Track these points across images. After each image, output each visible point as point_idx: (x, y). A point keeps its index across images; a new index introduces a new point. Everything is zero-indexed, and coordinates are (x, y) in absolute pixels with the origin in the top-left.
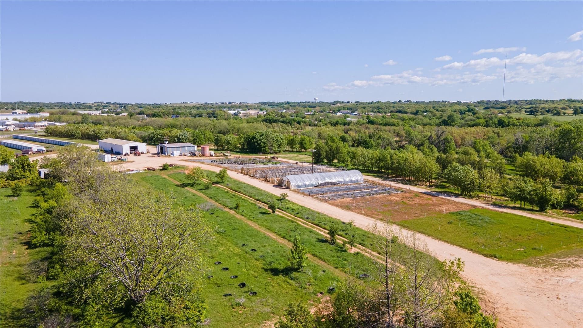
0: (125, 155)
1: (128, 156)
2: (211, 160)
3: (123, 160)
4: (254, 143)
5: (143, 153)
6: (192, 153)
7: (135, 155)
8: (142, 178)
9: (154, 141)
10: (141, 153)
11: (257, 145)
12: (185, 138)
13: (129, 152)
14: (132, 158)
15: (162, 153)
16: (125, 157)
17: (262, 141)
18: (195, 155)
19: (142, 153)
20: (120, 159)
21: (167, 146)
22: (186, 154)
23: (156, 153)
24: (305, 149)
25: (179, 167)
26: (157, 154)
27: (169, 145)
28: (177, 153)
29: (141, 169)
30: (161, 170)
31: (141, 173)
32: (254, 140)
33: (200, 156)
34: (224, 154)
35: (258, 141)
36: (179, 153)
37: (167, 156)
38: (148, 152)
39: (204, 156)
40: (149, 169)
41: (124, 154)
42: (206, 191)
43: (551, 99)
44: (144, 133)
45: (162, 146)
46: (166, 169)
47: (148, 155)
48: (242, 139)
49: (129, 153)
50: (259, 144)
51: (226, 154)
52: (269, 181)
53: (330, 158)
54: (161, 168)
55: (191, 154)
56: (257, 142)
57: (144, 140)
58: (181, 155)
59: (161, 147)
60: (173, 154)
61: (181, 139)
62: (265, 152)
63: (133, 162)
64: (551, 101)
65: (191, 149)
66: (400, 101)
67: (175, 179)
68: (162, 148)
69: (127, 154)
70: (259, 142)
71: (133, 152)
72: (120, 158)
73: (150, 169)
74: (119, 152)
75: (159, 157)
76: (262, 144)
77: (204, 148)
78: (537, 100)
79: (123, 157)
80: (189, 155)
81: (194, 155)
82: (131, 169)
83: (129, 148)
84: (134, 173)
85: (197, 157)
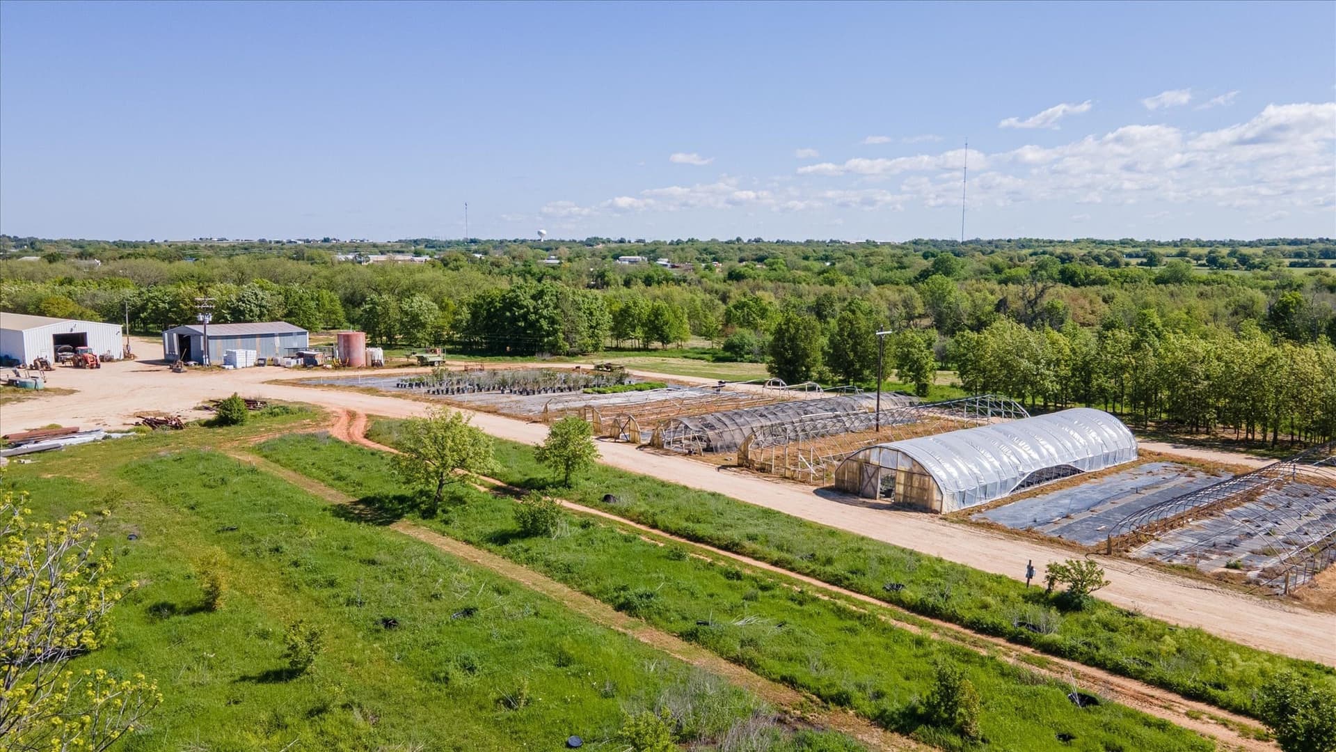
0: (34, 367)
1: (49, 369)
2: (395, 380)
3: (23, 385)
4: (514, 319)
5: (110, 360)
6: (301, 355)
7: (77, 366)
8: (128, 472)
9: (144, 321)
10: (103, 359)
11: (525, 329)
12: (257, 310)
13: (49, 356)
14: (63, 376)
15: (187, 358)
16: (33, 373)
17: (545, 312)
18: (315, 364)
19: (106, 359)
20: (11, 383)
21: (208, 334)
22: (280, 359)
23: (162, 357)
24: (664, 339)
25: (286, 410)
26: (168, 361)
27: (213, 330)
28: (245, 356)
29: (115, 423)
30: (209, 424)
31: (117, 442)
32: (511, 311)
33: (336, 368)
34: (421, 359)
35: (528, 312)
36: (253, 356)
37: (211, 368)
38: (128, 356)
39: (349, 365)
40: (154, 424)
41: (29, 361)
42: (537, 545)
43: (1060, 239)
44: (106, 296)
45: (186, 334)
46: (234, 422)
47: (131, 364)
48: (465, 309)
49: (51, 360)
50: (532, 325)
51: (430, 357)
52: (763, 469)
53: (851, 364)
54: (210, 416)
55: (301, 361)
56: (524, 317)
57: (110, 315)
58: (260, 363)
59: (180, 337)
60: (230, 360)
61: (242, 313)
62: (555, 351)
63: (72, 392)
64: (1060, 242)
65: (295, 343)
66: (739, 240)
67: (304, 471)
68: (185, 341)
69: (42, 365)
70: (533, 317)
71: (70, 355)
72: (13, 376)
73: (159, 423)
74: (7, 357)
75: (177, 371)
76: (544, 324)
77: (347, 339)
78: (1030, 240)
79: (24, 375)
80: (294, 362)
81: (310, 362)
82: (66, 424)
83: (51, 341)
84: (82, 445)
85: (323, 367)
